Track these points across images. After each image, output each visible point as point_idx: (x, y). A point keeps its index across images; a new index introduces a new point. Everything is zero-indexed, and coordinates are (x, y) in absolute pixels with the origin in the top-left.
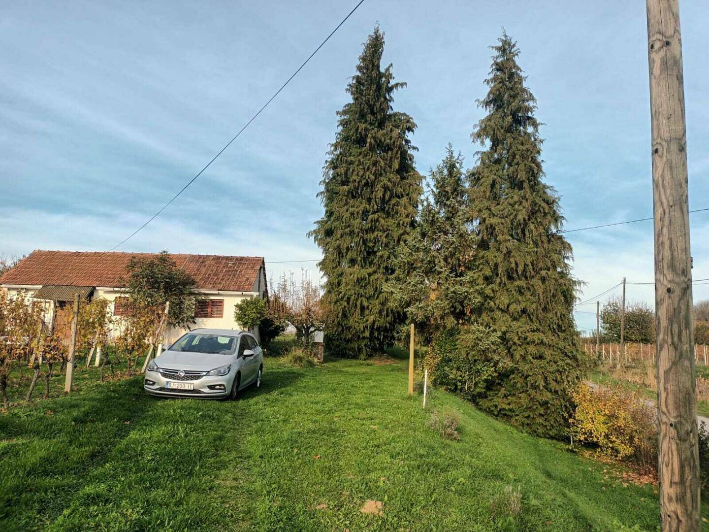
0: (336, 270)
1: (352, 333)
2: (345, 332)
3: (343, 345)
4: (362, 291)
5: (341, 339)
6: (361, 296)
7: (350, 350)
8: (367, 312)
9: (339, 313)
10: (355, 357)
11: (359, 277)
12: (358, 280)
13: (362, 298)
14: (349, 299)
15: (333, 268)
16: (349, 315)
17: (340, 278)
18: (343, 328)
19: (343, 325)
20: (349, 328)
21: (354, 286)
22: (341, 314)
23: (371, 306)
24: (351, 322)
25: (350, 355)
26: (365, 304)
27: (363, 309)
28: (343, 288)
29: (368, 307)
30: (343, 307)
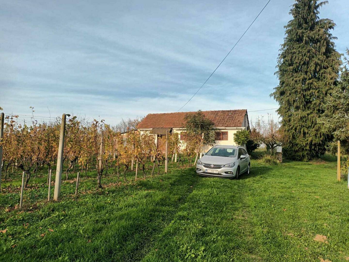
0: (287, 113)
1: (299, 147)
2: (294, 146)
3: (293, 154)
4: (304, 124)
5: (292, 150)
6: (304, 126)
7: (298, 156)
8: (307, 135)
9: (290, 136)
10: (301, 160)
11: (302, 116)
12: (301, 118)
13: (304, 128)
14: (296, 129)
15: (286, 112)
16: (296, 137)
17: (290, 117)
18: (293, 144)
19: (293, 142)
20: (297, 145)
21: (299, 121)
22: (291, 137)
23: (309, 132)
24: (298, 141)
25: (298, 159)
26: (306, 131)
27: (304, 134)
28: (292, 123)
29: (308, 133)
30: (293, 133)
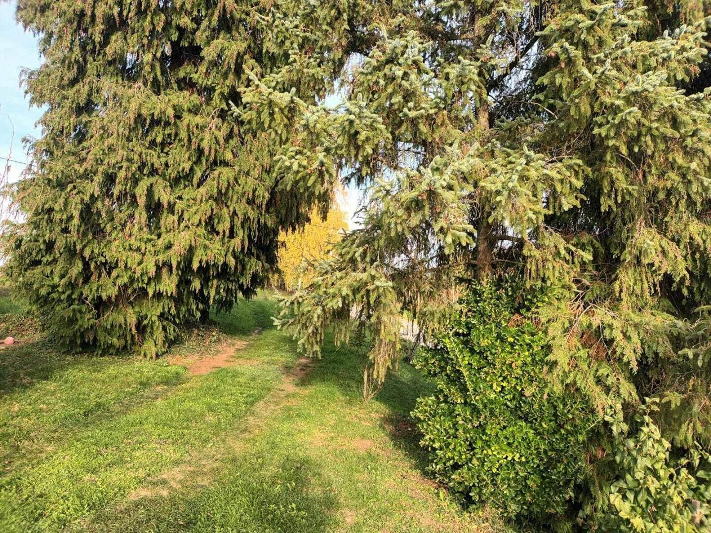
0: (71, 92)
1: (119, 282)
2: (94, 278)
3: (87, 319)
4: (155, 158)
5: (82, 300)
6: (153, 172)
7: (109, 332)
8: (167, 220)
9: (71, 218)
10: (125, 350)
11: (145, 112)
12: (139, 118)
13: (152, 180)
14: (110, 179)
15: (62, 87)
16: (108, 228)
17: (85, 118)
18: (86, 265)
19: (87, 253)
20: (109, 267)
21: (129, 139)
22: (76, 221)
23: (179, 205)
24: (114, 250)
25: (112, 346)
26: (164, 195)
27: (155, 209)
28: (95, 146)
29: (171, 209)
30: (87, 198)
